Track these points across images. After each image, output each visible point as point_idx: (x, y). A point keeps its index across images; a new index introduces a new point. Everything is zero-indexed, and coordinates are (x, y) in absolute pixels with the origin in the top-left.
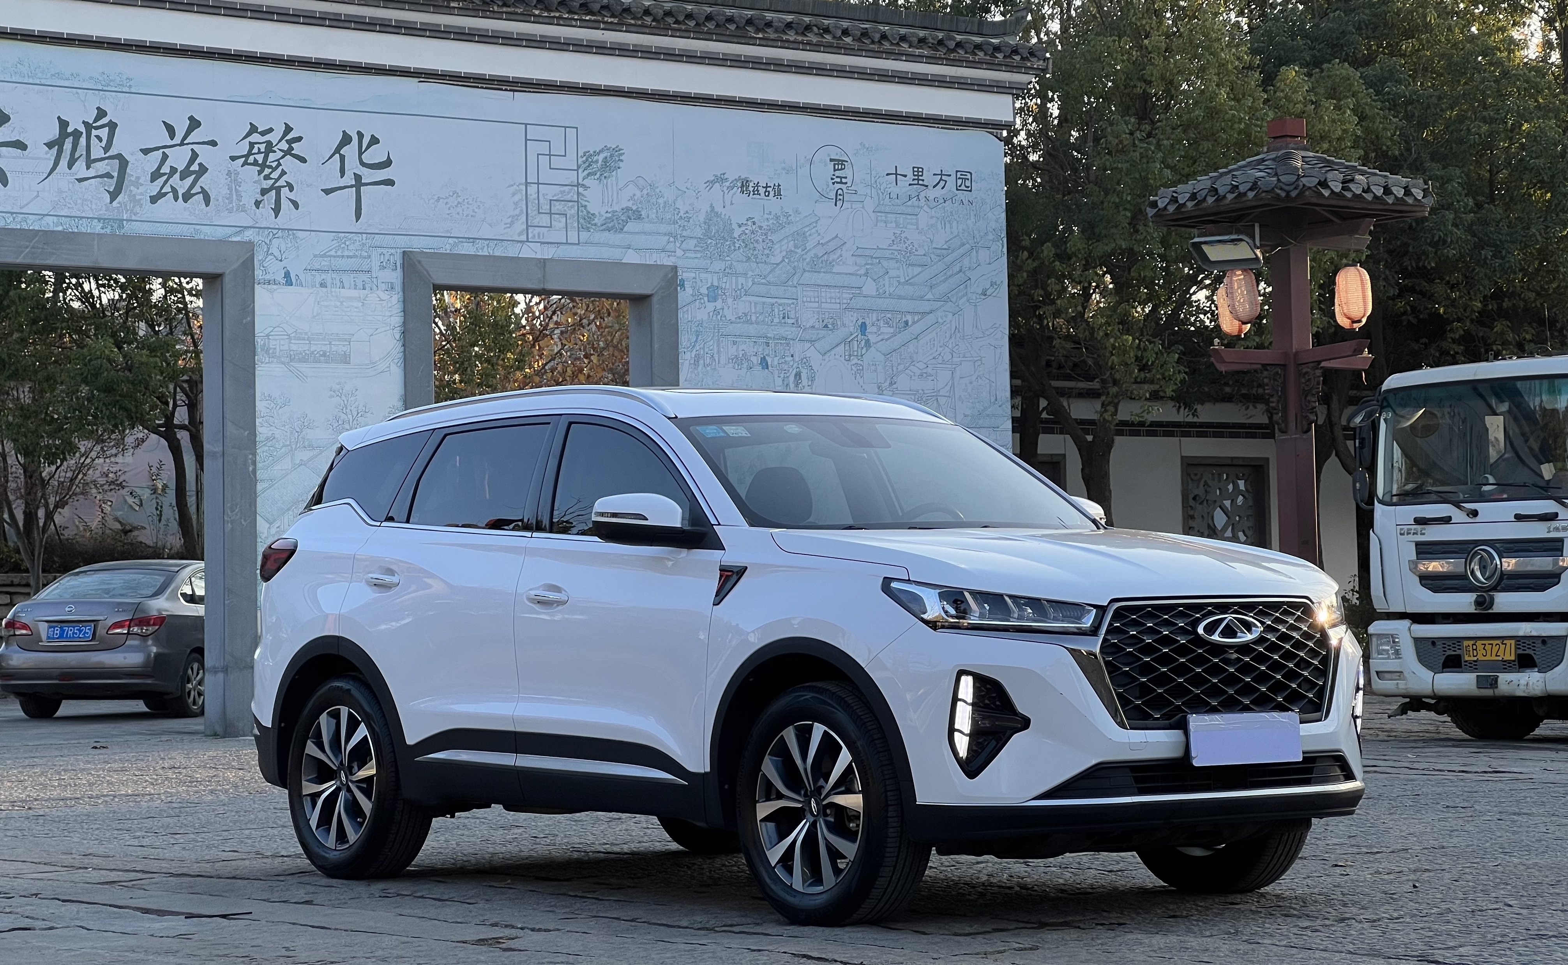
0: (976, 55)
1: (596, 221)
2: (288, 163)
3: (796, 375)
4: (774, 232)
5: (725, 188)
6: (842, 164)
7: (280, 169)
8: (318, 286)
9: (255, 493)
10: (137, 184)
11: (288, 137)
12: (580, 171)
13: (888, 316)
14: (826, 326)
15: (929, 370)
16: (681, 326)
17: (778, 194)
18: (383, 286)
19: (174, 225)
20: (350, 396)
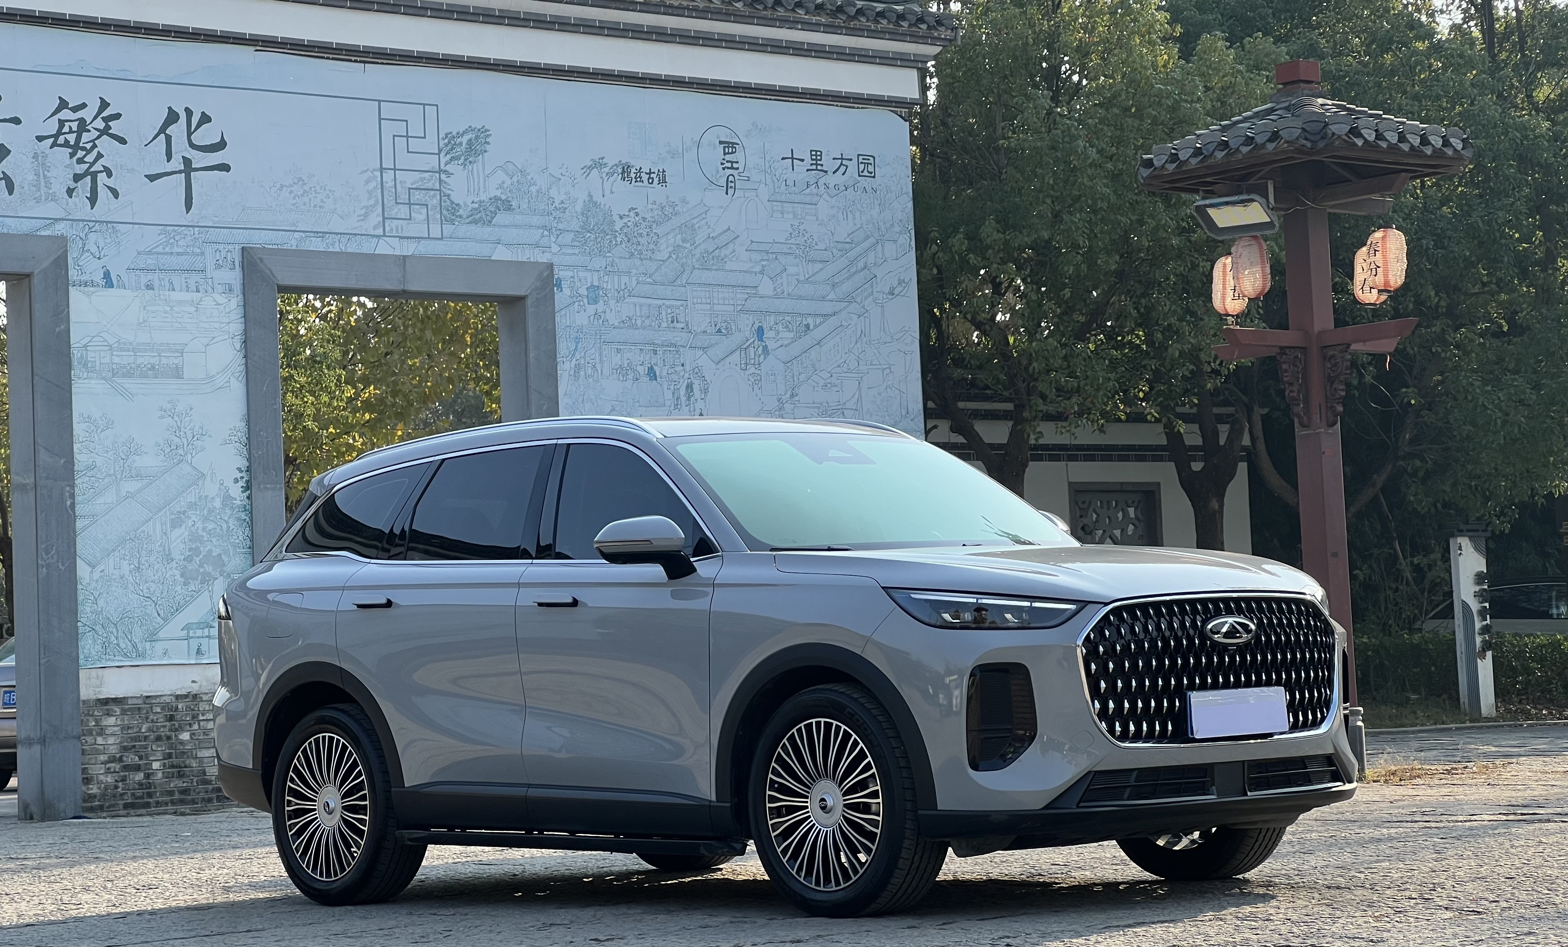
0: (878, 22)
1: (461, 212)
2: (105, 143)
3: (687, 387)
4: (658, 224)
5: (604, 175)
6: (733, 147)
7: (96, 150)
8: (143, 287)
9: (75, 532)
11: (105, 114)
12: (442, 155)
13: (788, 318)
14: (719, 331)
15: (834, 380)
16: (559, 332)
17: (663, 181)
18: (220, 288)
20: (183, 416)
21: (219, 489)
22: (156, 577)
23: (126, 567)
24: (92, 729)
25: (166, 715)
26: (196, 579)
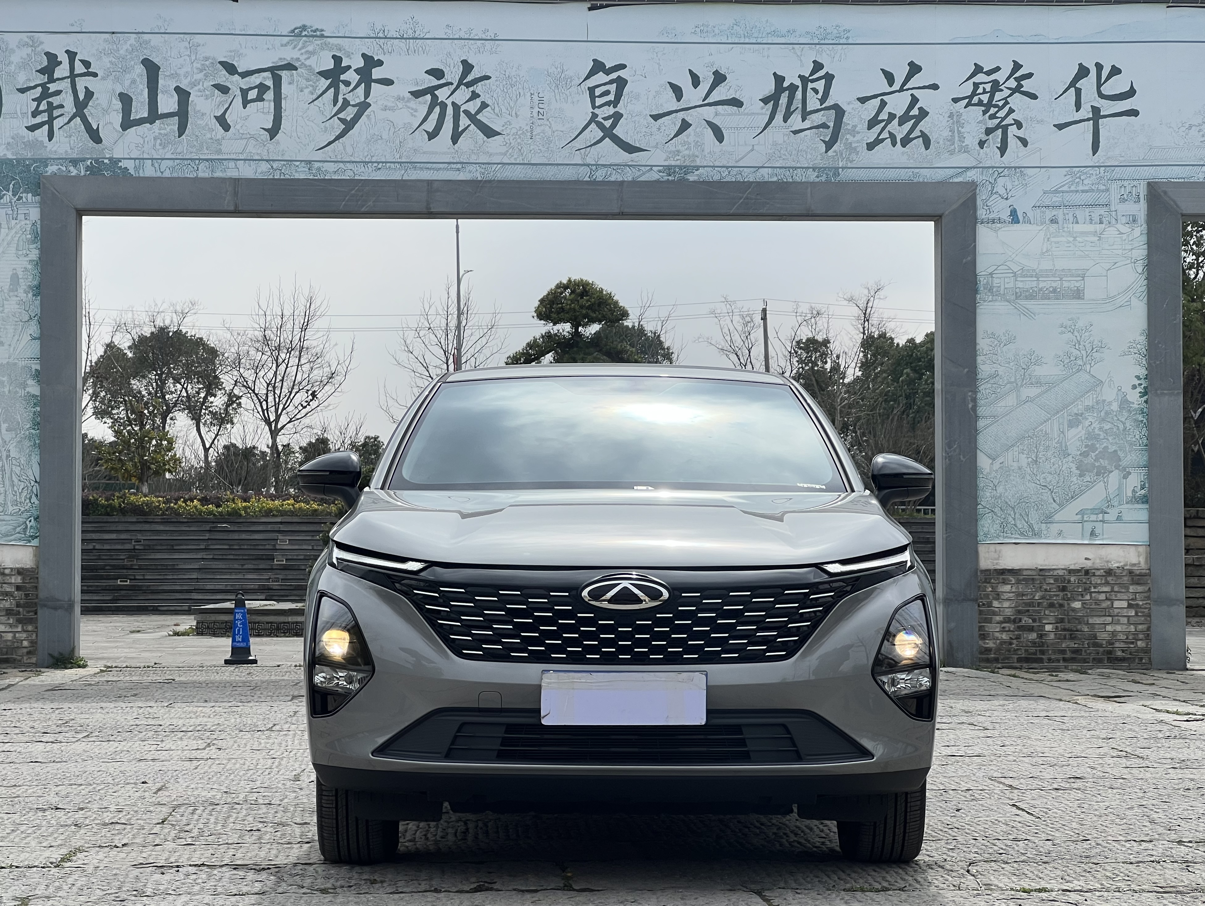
7: (1008, 107)
8: (1048, 222)
9: (976, 430)
10: (854, 132)
11: (1017, 75)
18: (1124, 219)
19: (891, 170)
20: (1083, 332)
21: (1117, 394)
22: (1053, 469)
23: (1024, 461)
24: (988, 594)
25: (1059, 587)
26: (1092, 472)
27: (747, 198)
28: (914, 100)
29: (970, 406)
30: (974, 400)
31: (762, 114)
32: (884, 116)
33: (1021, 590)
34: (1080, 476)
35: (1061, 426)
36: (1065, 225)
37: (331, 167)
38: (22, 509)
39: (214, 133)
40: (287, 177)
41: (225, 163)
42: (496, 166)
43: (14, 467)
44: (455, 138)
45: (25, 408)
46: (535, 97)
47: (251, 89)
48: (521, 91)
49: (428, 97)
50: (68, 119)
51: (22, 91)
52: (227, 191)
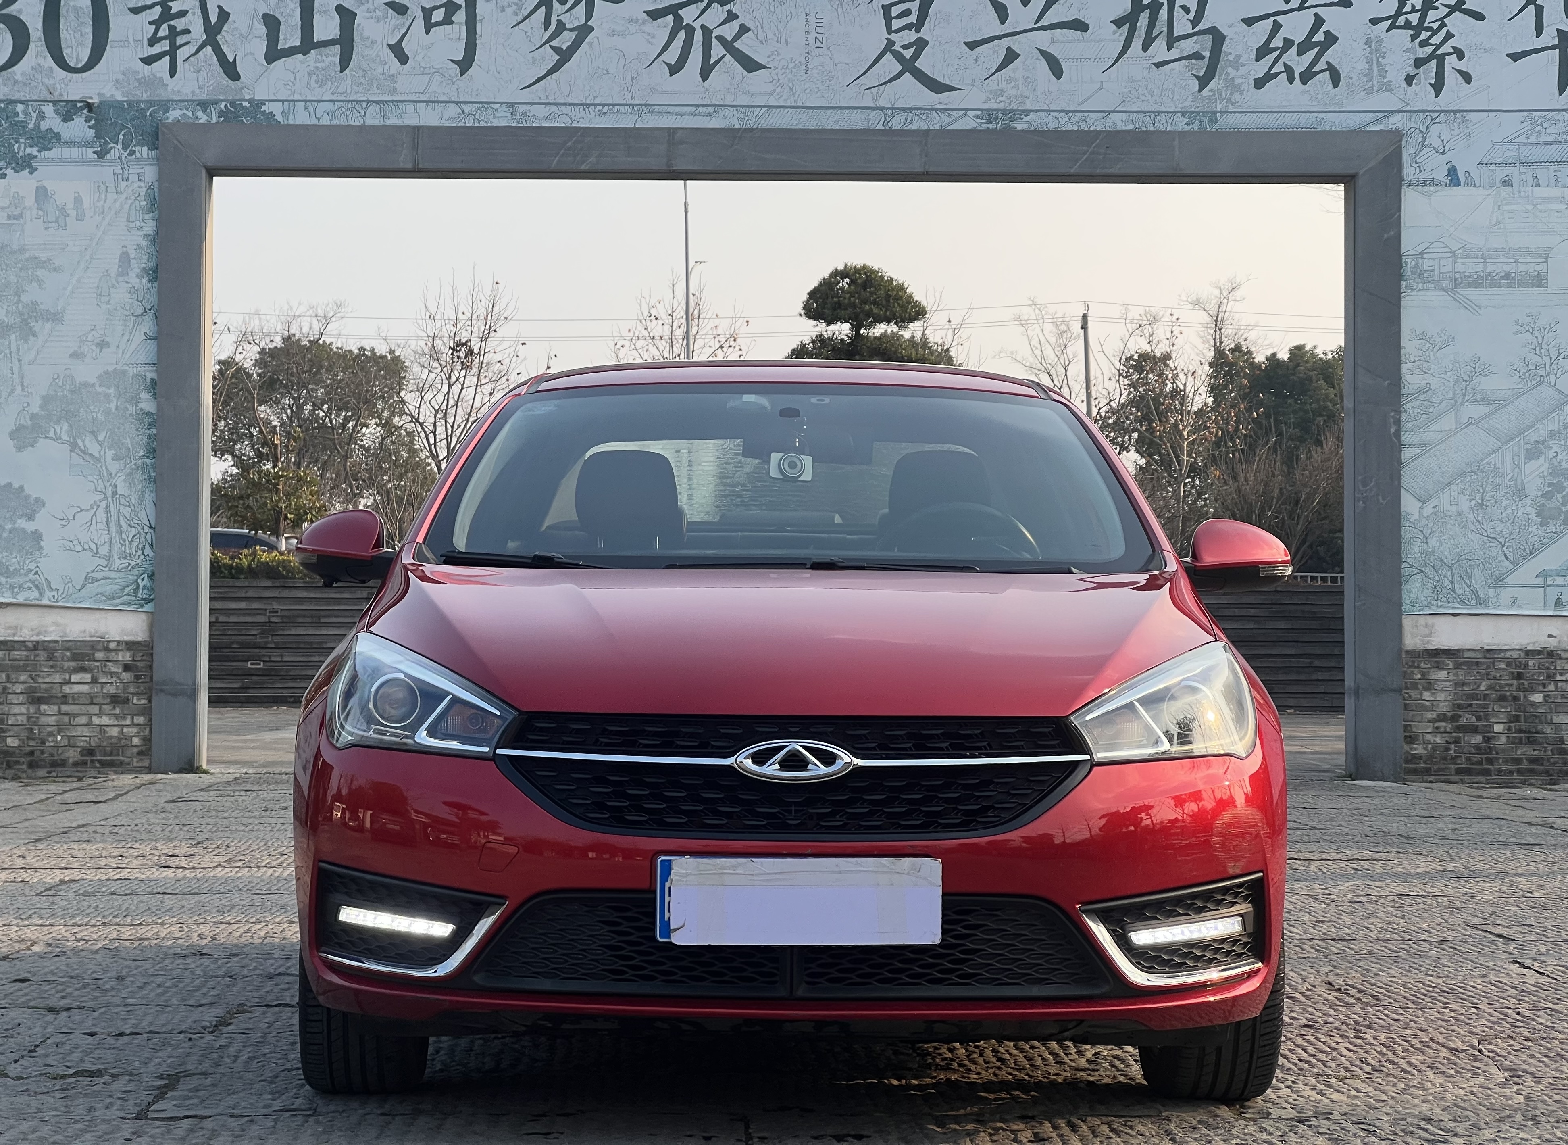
2: (1457, 22)
7: (1445, 30)
9: (1400, 463)
10: (1237, 64)
19: (1287, 114)
20: (1547, 331)
22: (1504, 516)
23: (1465, 504)
24: (1417, 683)
25: (1513, 673)
26: (1556, 518)
27: (1093, 153)
28: (1319, 22)
29: (1393, 430)
30: (1398, 422)
31: (1114, 41)
32: (1278, 42)
33: (1460, 678)
34: (1542, 525)
35: (1516, 458)
36: (1522, 189)
37: (541, 111)
38: (133, 563)
39: (387, 66)
40: (483, 124)
41: (401, 106)
42: (759, 109)
43: (122, 508)
44: (705, 72)
45: (137, 430)
46: (812, 19)
47: (436, 8)
48: (793, 10)
49: (670, 18)
50: (196, 48)
51: (136, 11)
52: (403, 143)
